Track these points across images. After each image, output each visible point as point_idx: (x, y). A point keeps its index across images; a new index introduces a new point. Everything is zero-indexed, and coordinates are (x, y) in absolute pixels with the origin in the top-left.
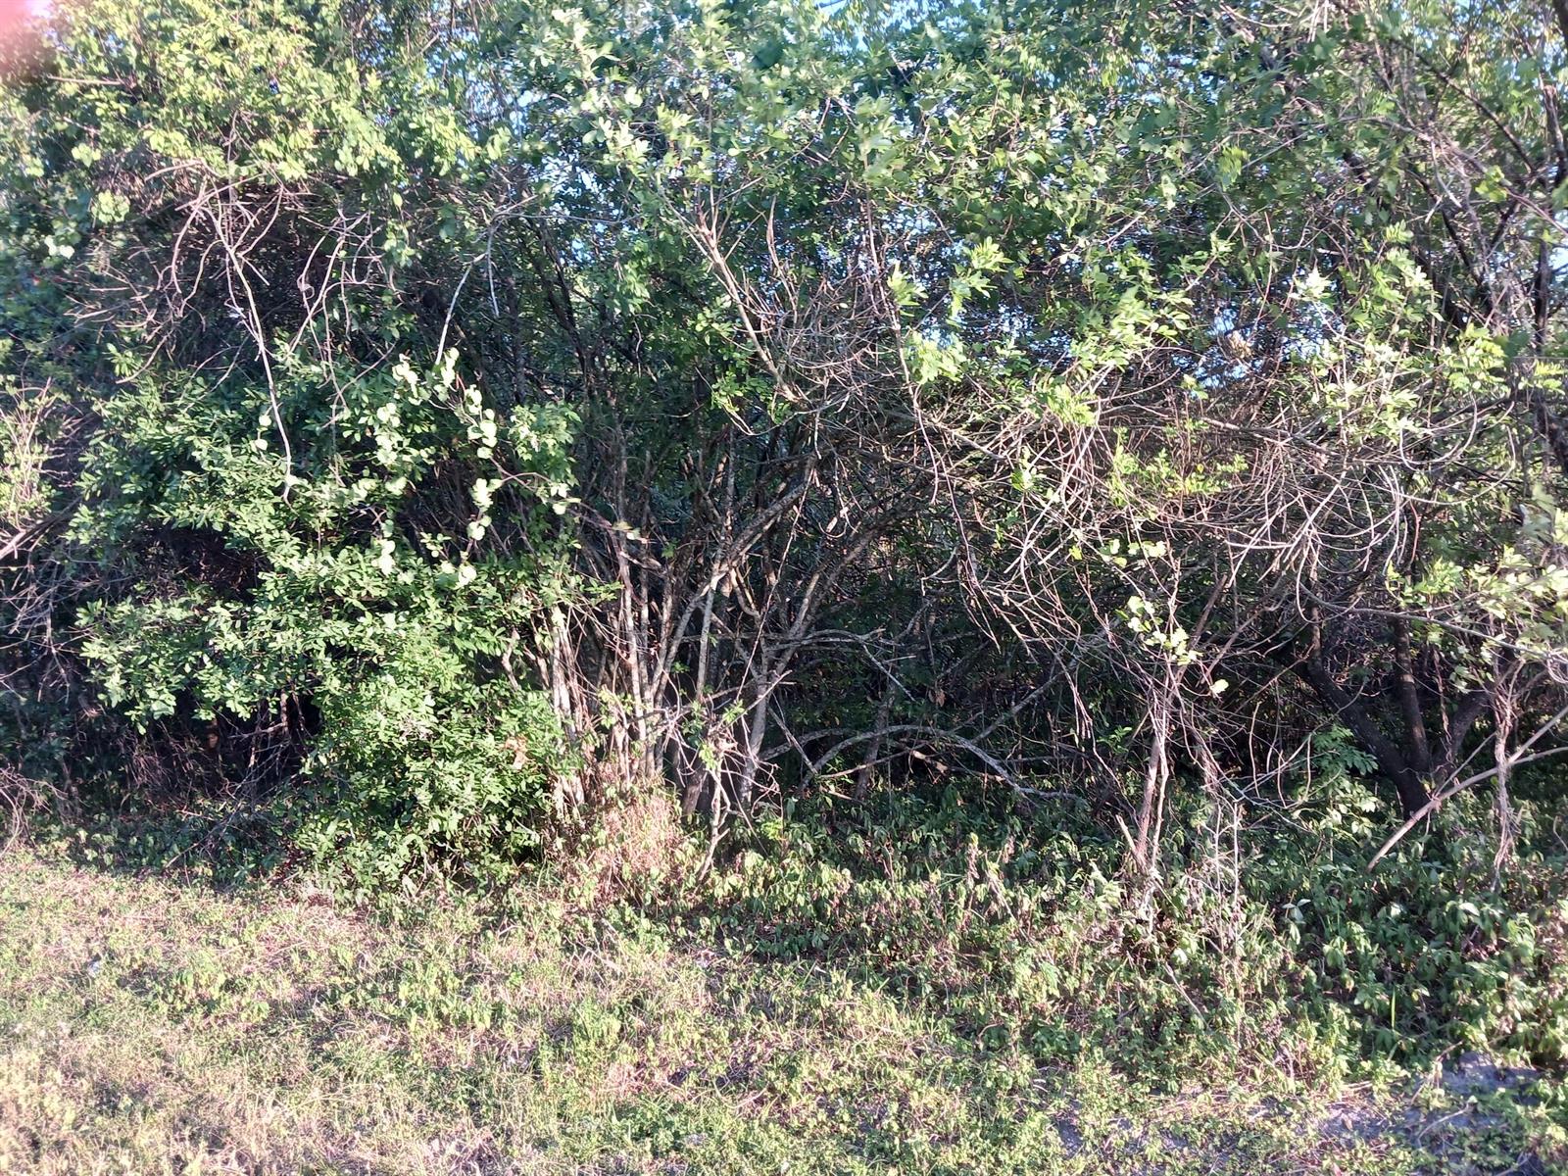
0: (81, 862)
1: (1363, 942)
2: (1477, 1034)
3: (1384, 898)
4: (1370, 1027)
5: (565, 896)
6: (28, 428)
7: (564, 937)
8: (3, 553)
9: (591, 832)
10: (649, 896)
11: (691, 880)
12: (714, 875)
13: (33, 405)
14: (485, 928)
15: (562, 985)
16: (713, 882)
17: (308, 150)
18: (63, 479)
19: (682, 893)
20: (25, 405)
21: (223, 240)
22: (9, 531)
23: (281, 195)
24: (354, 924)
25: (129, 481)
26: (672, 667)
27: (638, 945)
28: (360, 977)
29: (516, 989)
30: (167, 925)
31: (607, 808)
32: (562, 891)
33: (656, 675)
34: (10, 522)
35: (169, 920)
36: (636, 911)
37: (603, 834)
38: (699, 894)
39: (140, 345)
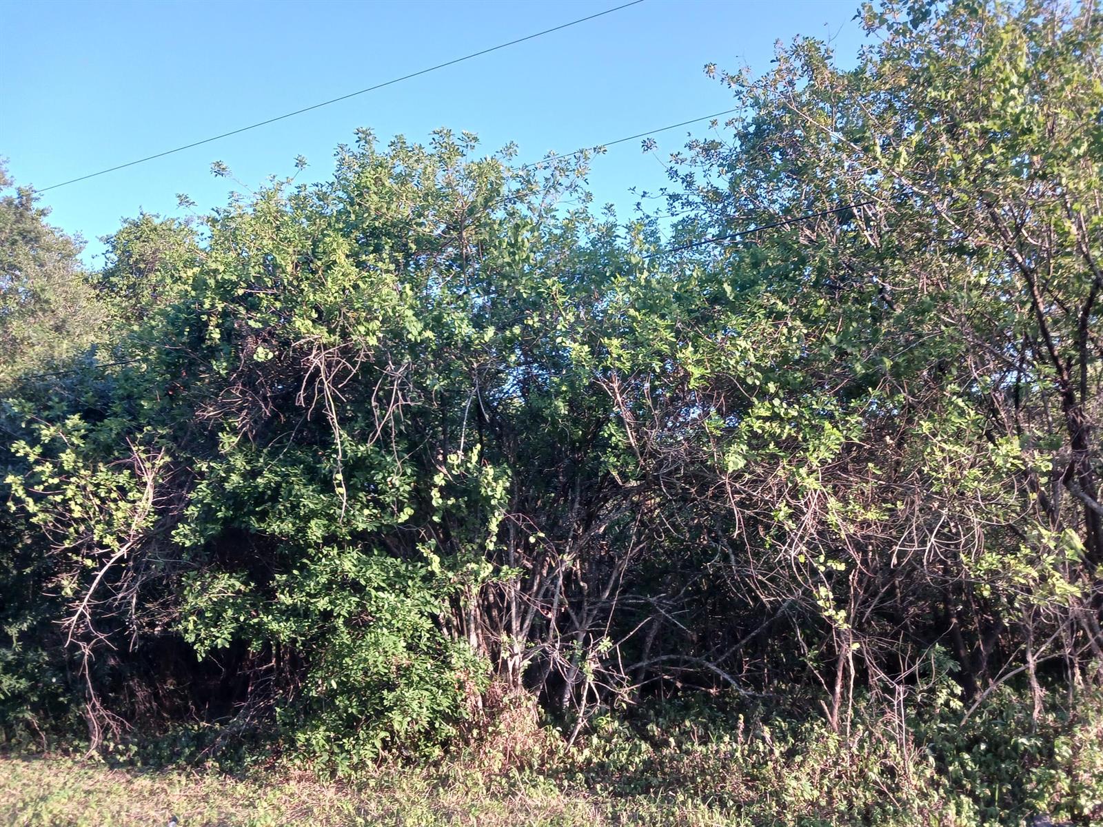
0: (113, 765)
1: (970, 763)
2: (1042, 805)
3: (976, 740)
4: (983, 808)
5: (479, 766)
6: (148, 478)
7: (488, 790)
8: (118, 555)
9: (494, 725)
10: (536, 764)
11: (562, 752)
12: (574, 750)
13: (154, 464)
14: (435, 787)
15: (505, 814)
16: (573, 754)
17: (379, 329)
18: (172, 511)
19: (556, 761)
20: (148, 465)
21: (323, 377)
22: (121, 541)
23: (362, 353)
24: (338, 790)
25: (220, 511)
26: (534, 619)
27: (540, 791)
28: (369, 818)
29: (477, 818)
30: (205, 798)
31: (502, 710)
32: (477, 763)
33: (525, 626)
34: (123, 535)
35: (207, 795)
36: (531, 772)
37: (502, 726)
38: (563, 761)
39: (234, 431)
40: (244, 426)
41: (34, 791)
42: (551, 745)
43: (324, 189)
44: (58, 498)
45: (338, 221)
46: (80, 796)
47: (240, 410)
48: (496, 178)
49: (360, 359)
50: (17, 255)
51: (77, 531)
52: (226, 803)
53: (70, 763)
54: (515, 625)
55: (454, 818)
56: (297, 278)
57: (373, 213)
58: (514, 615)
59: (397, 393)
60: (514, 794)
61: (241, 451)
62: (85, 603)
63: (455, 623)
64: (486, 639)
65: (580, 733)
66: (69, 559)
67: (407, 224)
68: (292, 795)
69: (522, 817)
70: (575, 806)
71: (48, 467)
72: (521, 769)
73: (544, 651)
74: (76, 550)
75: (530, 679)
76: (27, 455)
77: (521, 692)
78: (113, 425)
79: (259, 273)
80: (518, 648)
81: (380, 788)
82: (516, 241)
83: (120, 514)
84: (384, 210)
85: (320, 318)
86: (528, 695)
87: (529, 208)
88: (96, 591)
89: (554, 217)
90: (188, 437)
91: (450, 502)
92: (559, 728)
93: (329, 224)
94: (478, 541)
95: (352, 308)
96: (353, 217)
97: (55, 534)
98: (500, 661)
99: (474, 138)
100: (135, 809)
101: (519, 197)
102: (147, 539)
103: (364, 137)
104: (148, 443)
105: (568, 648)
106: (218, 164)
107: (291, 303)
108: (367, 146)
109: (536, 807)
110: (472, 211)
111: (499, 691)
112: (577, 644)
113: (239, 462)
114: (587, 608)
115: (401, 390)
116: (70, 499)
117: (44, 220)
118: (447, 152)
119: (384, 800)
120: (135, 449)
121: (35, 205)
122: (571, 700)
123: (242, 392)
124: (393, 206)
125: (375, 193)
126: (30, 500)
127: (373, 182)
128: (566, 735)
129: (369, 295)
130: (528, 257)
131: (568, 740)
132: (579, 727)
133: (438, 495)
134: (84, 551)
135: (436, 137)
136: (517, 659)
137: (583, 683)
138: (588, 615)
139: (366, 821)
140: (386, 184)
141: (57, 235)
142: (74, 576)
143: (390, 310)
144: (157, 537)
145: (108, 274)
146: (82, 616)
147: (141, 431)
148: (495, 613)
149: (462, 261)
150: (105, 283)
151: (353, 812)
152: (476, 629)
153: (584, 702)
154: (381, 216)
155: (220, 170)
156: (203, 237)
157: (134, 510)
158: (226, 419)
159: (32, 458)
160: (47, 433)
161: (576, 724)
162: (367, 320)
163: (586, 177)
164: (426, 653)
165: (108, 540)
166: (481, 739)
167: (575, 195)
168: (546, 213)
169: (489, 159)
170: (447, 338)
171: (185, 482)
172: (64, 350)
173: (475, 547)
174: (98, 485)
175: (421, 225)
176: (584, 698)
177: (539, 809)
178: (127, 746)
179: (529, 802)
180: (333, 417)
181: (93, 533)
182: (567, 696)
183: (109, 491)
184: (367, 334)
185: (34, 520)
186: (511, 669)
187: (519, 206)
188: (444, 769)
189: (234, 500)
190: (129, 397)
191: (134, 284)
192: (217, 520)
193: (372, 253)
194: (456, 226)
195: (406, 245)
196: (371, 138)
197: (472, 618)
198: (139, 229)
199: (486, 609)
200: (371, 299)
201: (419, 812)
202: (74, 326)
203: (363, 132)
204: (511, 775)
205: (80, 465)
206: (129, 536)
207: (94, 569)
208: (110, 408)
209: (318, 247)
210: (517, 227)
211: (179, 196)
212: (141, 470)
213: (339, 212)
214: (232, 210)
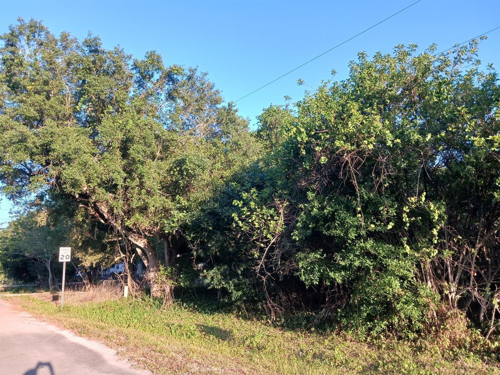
0: (276, 326)
5: (437, 344)
6: (281, 211)
7: (443, 356)
8: (272, 241)
9: (444, 325)
10: (468, 346)
11: (482, 342)
12: (488, 341)
13: (283, 205)
14: (415, 351)
15: (454, 369)
16: (488, 343)
17: (374, 141)
18: (290, 224)
19: (479, 346)
20: (281, 206)
21: (350, 165)
22: (273, 236)
23: (367, 153)
24: (369, 347)
25: (310, 224)
26: (461, 276)
27: (471, 361)
28: (385, 361)
29: (439, 369)
30: (313, 343)
31: (447, 318)
32: (436, 342)
33: (456, 279)
34: (273, 234)
35: (313, 342)
36: (465, 350)
37: (448, 326)
38: (483, 347)
39: (313, 191)
40: (317, 188)
41: (249, 333)
42: (475, 337)
43: (345, 83)
44: (250, 221)
45: (352, 95)
46: (265, 337)
47: (315, 182)
48: (428, 62)
49: (366, 155)
50: (229, 128)
51: (257, 233)
52: (322, 347)
53: (260, 324)
54: (451, 277)
55: (426, 367)
56: (336, 123)
57: (368, 89)
58: (450, 273)
59: (384, 170)
60: (457, 360)
61: (317, 199)
62: (262, 261)
63: (419, 276)
64: (436, 284)
65: (491, 333)
66: (256, 243)
67: (384, 91)
68: (348, 347)
69: (463, 371)
70: (493, 370)
71: (245, 209)
72: (460, 348)
73: (468, 291)
74: (257, 240)
75: (461, 304)
76: (238, 204)
77: (456, 310)
78: (267, 191)
79: (320, 124)
80: (453, 289)
81: (388, 348)
82: (440, 90)
83: (272, 226)
84: (373, 87)
85: (347, 139)
86: (461, 312)
87: (446, 74)
88: (265, 257)
89: (460, 76)
90: (294, 194)
91: (412, 219)
92: (479, 330)
93: (349, 97)
94: (429, 237)
95: (361, 133)
96: (359, 92)
97: (250, 234)
98: (444, 295)
99: (415, 46)
100: (286, 344)
101: (440, 69)
102: (282, 236)
103: (362, 56)
104: (280, 197)
105: (482, 291)
106: (300, 80)
107: (334, 134)
108: (363, 60)
109: (470, 368)
110: (416, 80)
111: (445, 309)
112: (488, 289)
113: (316, 204)
114: (491, 271)
115: (386, 168)
116: (254, 221)
117: (236, 114)
118: (402, 55)
119: (391, 355)
120: (276, 200)
121: (234, 108)
122: (484, 316)
123: (316, 174)
124: (377, 84)
125: (368, 80)
126: (240, 222)
127: (367, 75)
128: (484, 334)
129: (369, 126)
130: (447, 97)
131: (485, 336)
132: (491, 331)
133: (406, 216)
134: (260, 240)
135: (396, 49)
136: (453, 294)
137: (492, 309)
138: (492, 275)
139: (383, 363)
140: (373, 75)
141: (241, 119)
142: (257, 250)
143: (378, 132)
144: (286, 234)
145: (259, 131)
146: (262, 266)
147: (277, 192)
148: (439, 272)
149: (411, 104)
150: (258, 135)
151: (377, 358)
152: (430, 279)
153: (493, 318)
154: (372, 90)
155: (300, 83)
156: (295, 112)
157: (277, 224)
158: (310, 186)
159: (240, 206)
160: (245, 195)
161: (489, 329)
162: (368, 137)
163: (477, 53)
164: (407, 289)
165: (269, 236)
166: (437, 331)
167: (471, 63)
168: (455, 74)
169: (423, 54)
170: (406, 141)
171: (295, 212)
172: (247, 163)
173: (427, 240)
174: (263, 214)
175: (391, 91)
176: (493, 316)
177: (472, 369)
178: (280, 319)
179: (466, 364)
180: (355, 182)
181: (263, 233)
182: (482, 314)
183: (268, 217)
184: (368, 144)
185: (242, 229)
186: (450, 299)
187: (440, 73)
188: (418, 343)
189: (315, 219)
190: (271, 179)
191: (269, 134)
192: (309, 228)
193: (369, 107)
194: (408, 88)
195: (384, 101)
196: (365, 55)
197: (428, 273)
198: (269, 112)
199: (435, 269)
200: (369, 128)
201: (409, 362)
202: (250, 153)
203: (361, 54)
204: (454, 350)
205: (257, 207)
206: (276, 234)
207: (264, 247)
208: (265, 184)
209: (344, 108)
210: (440, 84)
211: (285, 97)
212: (278, 208)
213: (353, 91)
214: (307, 98)
